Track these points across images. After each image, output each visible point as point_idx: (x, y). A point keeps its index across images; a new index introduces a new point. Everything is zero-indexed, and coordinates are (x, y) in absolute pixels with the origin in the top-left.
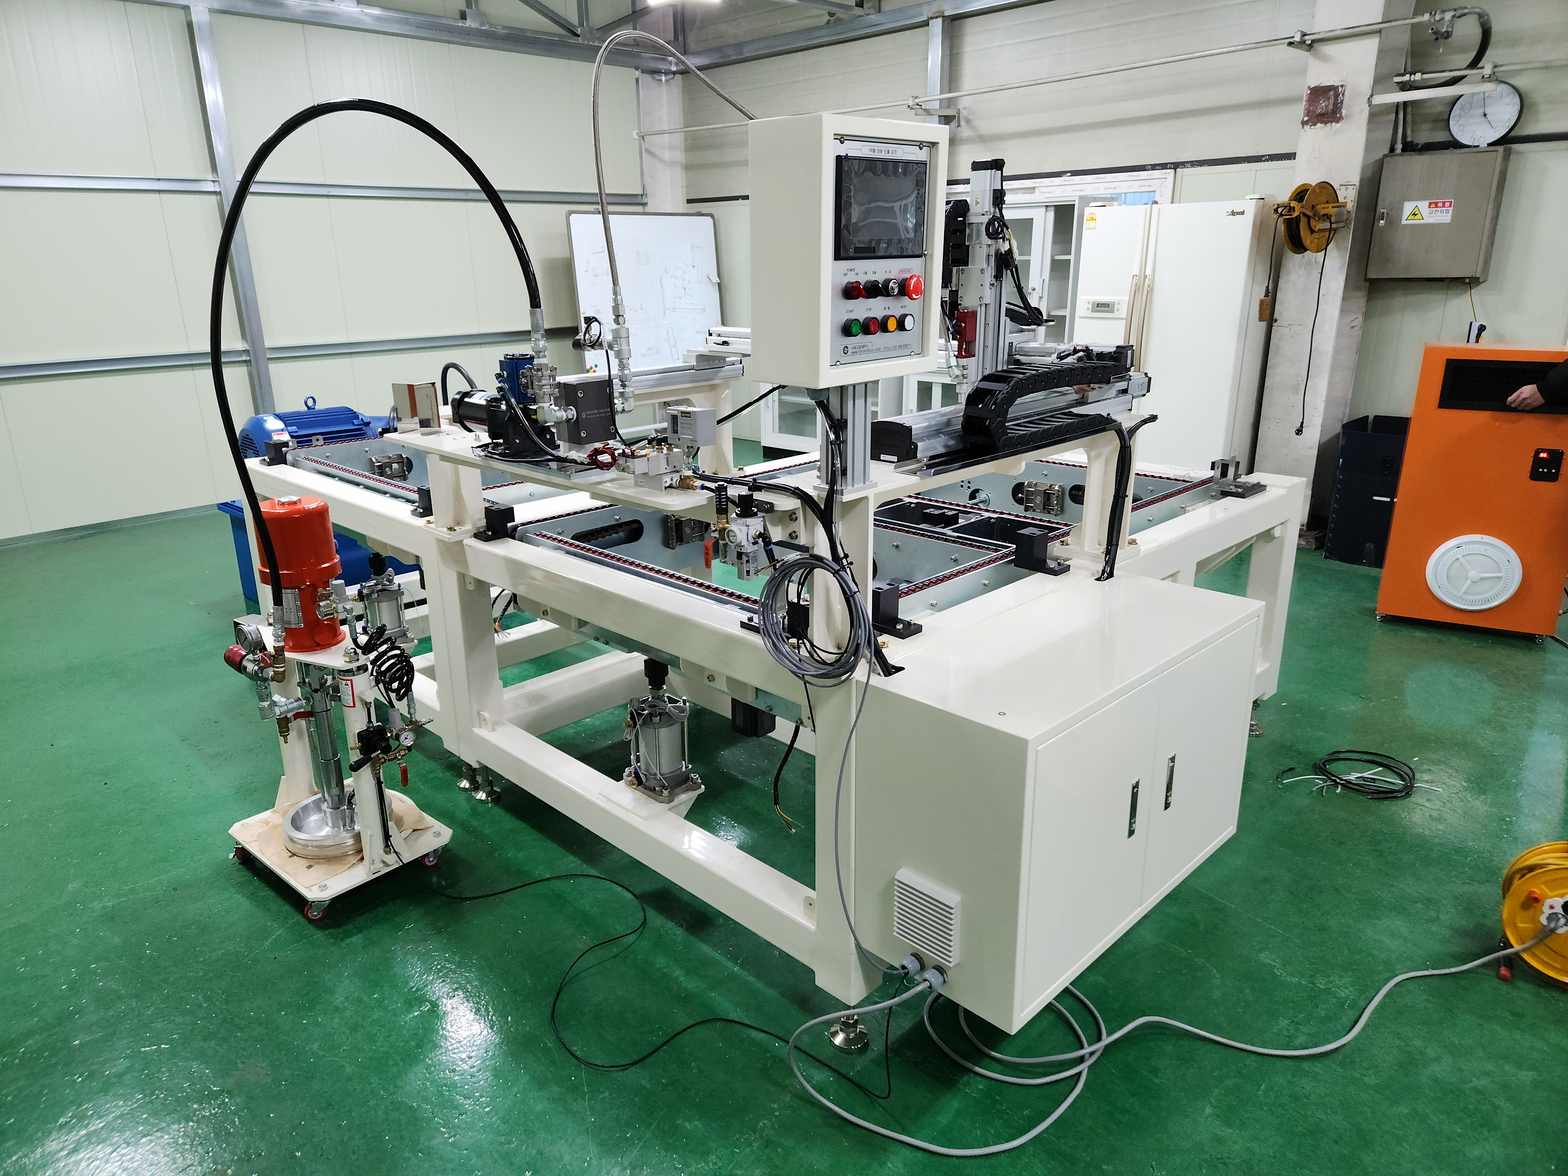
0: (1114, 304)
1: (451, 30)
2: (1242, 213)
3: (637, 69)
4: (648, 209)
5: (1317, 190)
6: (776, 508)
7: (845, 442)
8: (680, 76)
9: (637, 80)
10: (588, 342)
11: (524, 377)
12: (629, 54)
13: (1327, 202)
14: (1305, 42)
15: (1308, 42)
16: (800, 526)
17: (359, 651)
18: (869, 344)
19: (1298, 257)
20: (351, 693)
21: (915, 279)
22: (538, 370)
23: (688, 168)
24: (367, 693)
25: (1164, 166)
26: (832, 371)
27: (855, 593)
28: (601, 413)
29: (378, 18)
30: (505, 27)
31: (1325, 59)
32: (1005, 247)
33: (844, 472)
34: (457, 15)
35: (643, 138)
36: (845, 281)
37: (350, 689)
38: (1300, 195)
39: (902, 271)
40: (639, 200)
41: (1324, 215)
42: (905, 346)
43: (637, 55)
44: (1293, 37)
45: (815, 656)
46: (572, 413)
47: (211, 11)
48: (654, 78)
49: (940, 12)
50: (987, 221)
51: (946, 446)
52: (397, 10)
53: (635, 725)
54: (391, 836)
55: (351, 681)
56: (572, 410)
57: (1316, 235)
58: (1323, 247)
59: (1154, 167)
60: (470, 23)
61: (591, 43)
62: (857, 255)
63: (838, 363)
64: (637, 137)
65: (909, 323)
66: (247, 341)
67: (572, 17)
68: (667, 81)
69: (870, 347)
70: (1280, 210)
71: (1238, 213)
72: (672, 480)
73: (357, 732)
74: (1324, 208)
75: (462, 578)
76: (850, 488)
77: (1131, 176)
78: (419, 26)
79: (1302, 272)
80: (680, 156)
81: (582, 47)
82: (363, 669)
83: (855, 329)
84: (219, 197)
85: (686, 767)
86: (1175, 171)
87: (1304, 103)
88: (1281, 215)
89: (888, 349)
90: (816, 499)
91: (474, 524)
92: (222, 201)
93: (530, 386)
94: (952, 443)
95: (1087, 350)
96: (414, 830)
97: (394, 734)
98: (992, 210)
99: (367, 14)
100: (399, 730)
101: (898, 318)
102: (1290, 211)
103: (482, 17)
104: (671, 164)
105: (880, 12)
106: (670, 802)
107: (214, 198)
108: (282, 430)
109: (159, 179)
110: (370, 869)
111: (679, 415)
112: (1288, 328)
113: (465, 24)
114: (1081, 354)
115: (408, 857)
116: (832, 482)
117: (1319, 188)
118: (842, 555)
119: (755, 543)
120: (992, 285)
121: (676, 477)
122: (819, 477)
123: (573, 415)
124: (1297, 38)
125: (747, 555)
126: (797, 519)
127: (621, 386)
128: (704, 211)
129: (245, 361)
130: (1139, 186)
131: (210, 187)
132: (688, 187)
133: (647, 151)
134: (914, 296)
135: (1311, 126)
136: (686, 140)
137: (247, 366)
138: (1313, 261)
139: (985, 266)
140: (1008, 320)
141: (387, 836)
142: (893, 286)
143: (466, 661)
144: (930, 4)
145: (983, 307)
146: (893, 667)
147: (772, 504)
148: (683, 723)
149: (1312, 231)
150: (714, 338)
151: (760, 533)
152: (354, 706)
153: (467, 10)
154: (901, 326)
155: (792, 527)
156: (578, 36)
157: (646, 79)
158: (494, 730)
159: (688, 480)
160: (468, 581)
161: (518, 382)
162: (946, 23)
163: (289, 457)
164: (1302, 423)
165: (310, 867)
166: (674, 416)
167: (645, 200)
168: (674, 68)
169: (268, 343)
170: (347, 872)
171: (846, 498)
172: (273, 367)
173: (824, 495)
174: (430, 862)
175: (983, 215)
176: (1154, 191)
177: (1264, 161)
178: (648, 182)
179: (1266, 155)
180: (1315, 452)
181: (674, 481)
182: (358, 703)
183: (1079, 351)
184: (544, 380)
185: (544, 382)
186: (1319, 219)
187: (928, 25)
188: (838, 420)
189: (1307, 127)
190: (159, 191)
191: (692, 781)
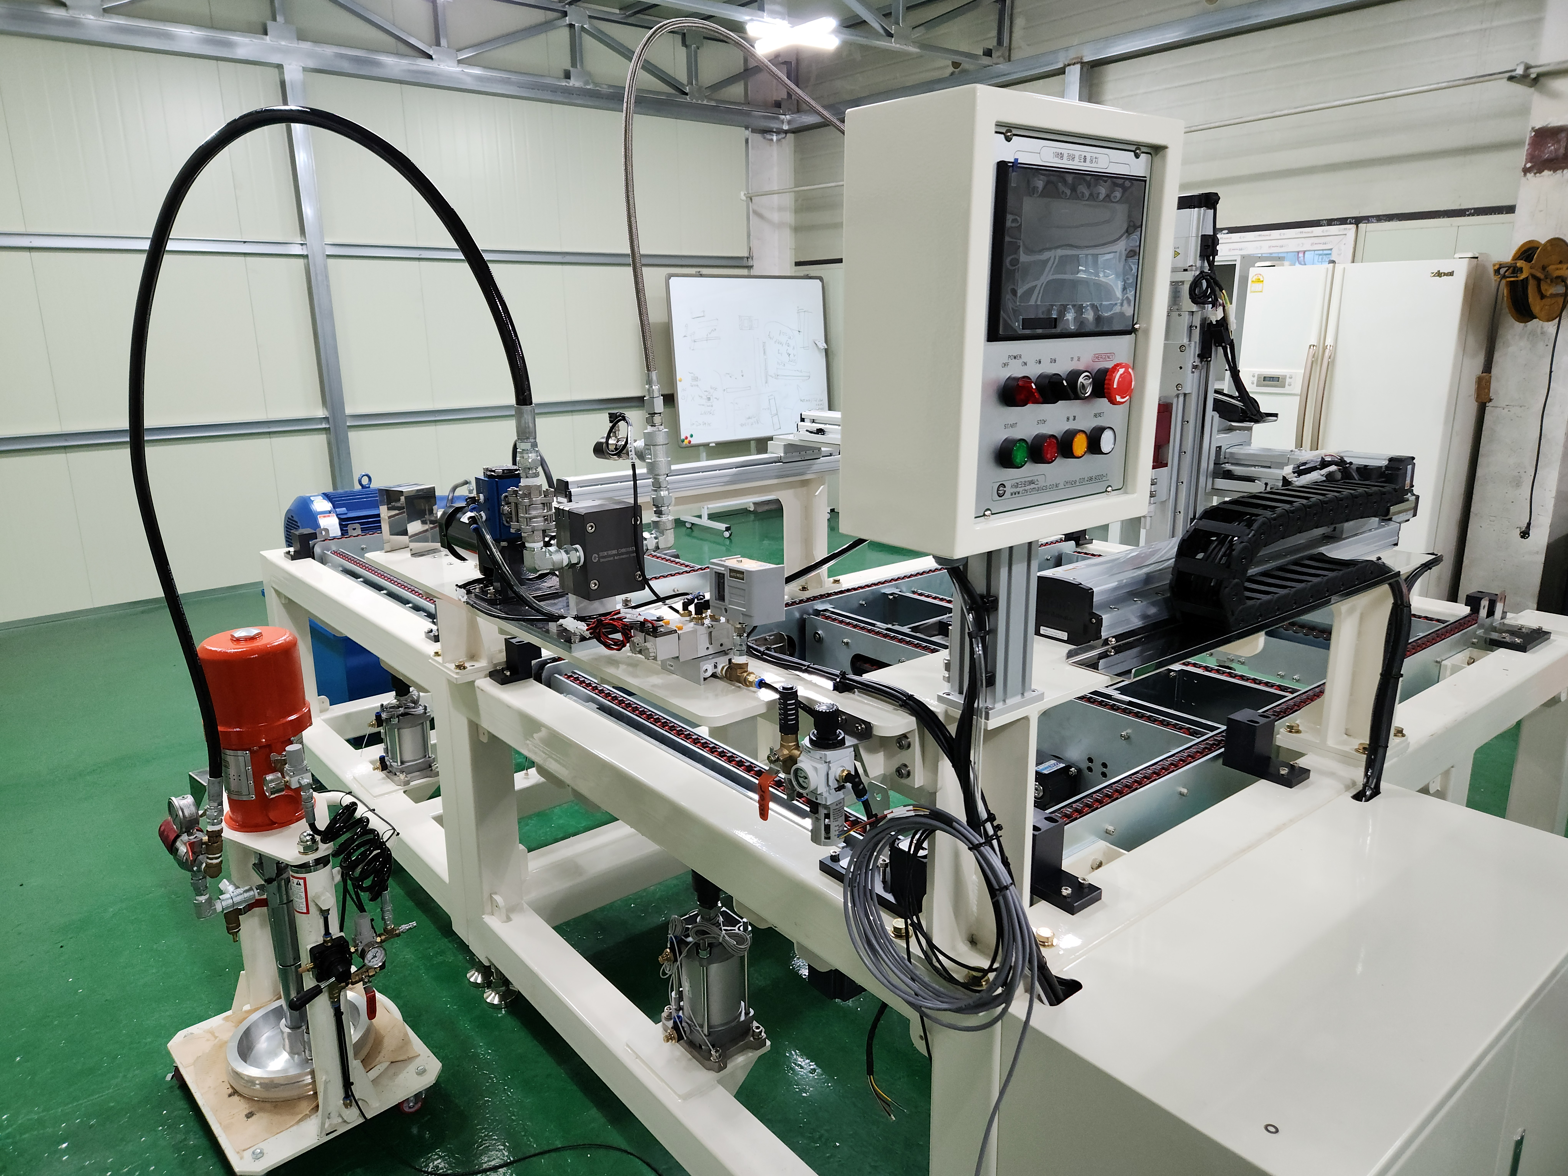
0: (1285, 377)
1: (555, 90)
2: (1451, 274)
3: (747, 128)
4: (753, 272)
5: (1549, 248)
6: (877, 732)
7: (994, 631)
8: (793, 135)
9: (747, 141)
10: (612, 448)
11: (507, 504)
12: (740, 112)
13: (1561, 262)
14: (1529, 75)
15: (1533, 76)
16: (915, 757)
17: (318, 838)
18: (1040, 478)
19: (1519, 326)
20: (303, 895)
21: (1121, 371)
22: (525, 496)
23: (797, 229)
24: (323, 898)
25: (1343, 221)
26: (978, 528)
27: (1007, 888)
28: (622, 554)
29: (479, 78)
30: (610, 86)
31: (1554, 95)
32: (1216, 315)
33: (991, 682)
34: (562, 75)
35: (751, 199)
36: (1005, 374)
37: (303, 890)
38: (1528, 252)
39: (1098, 357)
40: (745, 263)
41: (1558, 277)
42: (1099, 478)
43: (747, 114)
44: (1515, 70)
45: (934, 960)
46: (578, 555)
47: (305, 69)
48: (764, 138)
49: (1078, 58)
50: (1191, 279)
51: (1144, 617)
52: (500, 70)
53: (676, 960)
54: (352, 1084)
55: (304, 879)
56: (577, 550)
57: (1547, 301)
58: (1555, 315)
59: (1330, 222)
60: (574, 83)
61: (700, 102)
62: (1028, 332)
63: (988, 513)
64: (744, 198)
65: (1107, 441)
66: (326, 408)
67: (682, 76)
68: (778, 140)
69: (1042, 483)
70: (1502, 271)
71: (1445, 274)
72: (716, 667)
73: (309, 947)
74: (1557, 269)
75: (474, 728)
76: (999, 706)
77: (1302, 232)
78: (521, 86)
79: (1523, 343)
80: (789, 217)
81: (689, 106)
82: (322, 862)
83: (1020, 455)
84: (306, 260)
85: (747, 1014)
86: (1357, 227)
87: (1527, 147)
88: (1504, 277)
89: (1072, 484)
90: (941, 718)
91: (490, 660)
92: (308, 264)
93: (514, 519)
94: (1152, 611)
95: (1341, 462)
96: (392, 1062)
97: (360, 949)
98: (1199, 263)
99: (468, 74)
100: (366, 945)
101: (1088, 433)
102: (1513, 272)
103: (588, 76)
104: (780, 225)
105: (1009, 60)
106: (720, 1069)
107: (301, 261)
108: (330, 512)
109: (245, 242)
110: (323, 1124)
111: (727, 574)
112: (1506, 410)
113: (569, 83)
114: (1333, 468)
115: (375, 1107)
116: (971, 696)
117: (1551, 245)
118: (984, 815)
119: (840, 788)
120: (1195, 367)
121: (723, 662)
122: (948, 680)
123: (579, 558)
124: (1520, 71)
125: (826, 807)
126: (909, 746)
127: (656, 512)
128: (812, 274)
129: (325, 429)
130: (1312, 244)
131: (297, 250)
132: (797, 249)
133: (755, 212)
134: (1118, 399)
135: (1535, 174)
136: (796, 201)
137: (326, 434)
138: (1539, 331)
139: (1185, 341)
140: (1216, 415)
141: (347, 1084)
142: (1085, 382)
143: (477, 829)
144: (1067, 50)
145: (1181, 399)
146: (1062, 981)
147: (868, 725)
148: (742, 958)
149: (1542, 297)
150: (807, 424)
151: (849, 774)
152: (308, 912)
153: (571, 69)
154: (1094, 446)
155: (902, 757)
156: (687, 94)
157: (755, 138)
158: (509, 919)
159: (739, 671)
160: (481, 732)
161: (499, 509)
162: (1085, 69)
163: (317, 550)
164: (1529, 524)
165: (249, 1115)
166: (719, 574)
167: (750, 263)
168: (786, 127)
169: (349, 411)
170: (295, 1128)
171: (993, 723)
172: (353, 435)
173: (957, 713)
174: (410, 1108)
175: (1185, 270)
176: (1331, 249)
177: (1469, 215)
178: (755, 244)
179: (1471, 209)
180: (1541, 558)
181: (720, 668)
182: (312, 908)
183: (1330, 464)
184: (536, 509)
185: (534, 513)
186: (1552, 281)
187: (1064, 73)
188: (982, 597)
189: (1530, 176)
190: (245, 254)
191: (753, 1036)
